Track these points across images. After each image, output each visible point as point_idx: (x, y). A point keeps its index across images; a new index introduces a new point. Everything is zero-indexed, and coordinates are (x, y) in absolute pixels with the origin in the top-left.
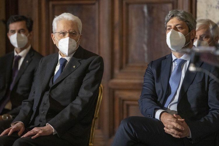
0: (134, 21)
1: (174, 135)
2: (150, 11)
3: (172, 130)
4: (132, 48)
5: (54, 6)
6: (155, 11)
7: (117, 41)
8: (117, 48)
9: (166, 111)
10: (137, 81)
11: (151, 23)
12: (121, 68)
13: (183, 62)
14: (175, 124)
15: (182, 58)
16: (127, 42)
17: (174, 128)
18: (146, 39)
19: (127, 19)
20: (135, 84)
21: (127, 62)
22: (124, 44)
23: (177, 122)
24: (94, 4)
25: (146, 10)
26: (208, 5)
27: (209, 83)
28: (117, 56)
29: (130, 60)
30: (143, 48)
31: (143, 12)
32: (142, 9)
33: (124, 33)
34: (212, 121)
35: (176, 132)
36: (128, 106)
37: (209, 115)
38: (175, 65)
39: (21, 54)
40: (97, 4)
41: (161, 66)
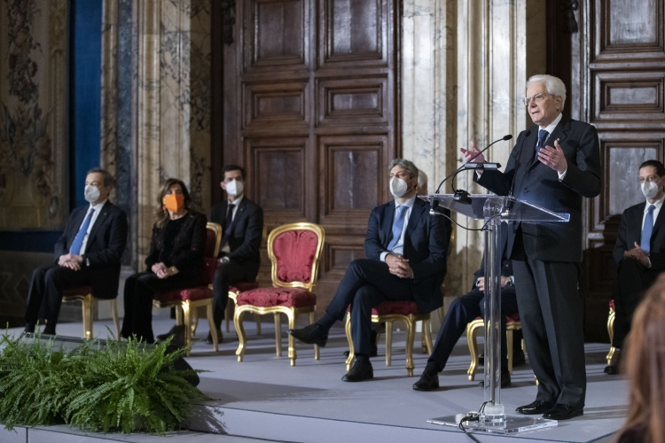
0: (339, 167)
1: (398, 275)
2: (355, 158)
3: (398, 270)
4: (338, 194)
5: (259, 153)
6: (360, 158)
7: (322, 187)
8: (323, 194)
9: (390, 253)
10: (343, 226)
11: (357, 169)
12: (327, 213)
13: (405, 209)
14: (401, 264)
15: (405, 204)
16: (333, 187)
17: (400, 267)
18: (351, 186)
19: (333, 166)
20: (340, 229)
21: (333, 208)
22: (330, 190)
23: (402, 262)
24: (299, 151)
25: (351, 156)
26: (414, 153)
27: (430, 228)
28: (323, 202)
29: (336, 206)
30: (348, 193)
31: (349, 159)
32: (348, 155)
33: (330, 179)
34: (432, 262)
35: (401, 272)
36: (334, 250)
37: (430, 258)
38: (398, 212)
39: (235, 202)
40: (302, 151)
41: (384, 212)
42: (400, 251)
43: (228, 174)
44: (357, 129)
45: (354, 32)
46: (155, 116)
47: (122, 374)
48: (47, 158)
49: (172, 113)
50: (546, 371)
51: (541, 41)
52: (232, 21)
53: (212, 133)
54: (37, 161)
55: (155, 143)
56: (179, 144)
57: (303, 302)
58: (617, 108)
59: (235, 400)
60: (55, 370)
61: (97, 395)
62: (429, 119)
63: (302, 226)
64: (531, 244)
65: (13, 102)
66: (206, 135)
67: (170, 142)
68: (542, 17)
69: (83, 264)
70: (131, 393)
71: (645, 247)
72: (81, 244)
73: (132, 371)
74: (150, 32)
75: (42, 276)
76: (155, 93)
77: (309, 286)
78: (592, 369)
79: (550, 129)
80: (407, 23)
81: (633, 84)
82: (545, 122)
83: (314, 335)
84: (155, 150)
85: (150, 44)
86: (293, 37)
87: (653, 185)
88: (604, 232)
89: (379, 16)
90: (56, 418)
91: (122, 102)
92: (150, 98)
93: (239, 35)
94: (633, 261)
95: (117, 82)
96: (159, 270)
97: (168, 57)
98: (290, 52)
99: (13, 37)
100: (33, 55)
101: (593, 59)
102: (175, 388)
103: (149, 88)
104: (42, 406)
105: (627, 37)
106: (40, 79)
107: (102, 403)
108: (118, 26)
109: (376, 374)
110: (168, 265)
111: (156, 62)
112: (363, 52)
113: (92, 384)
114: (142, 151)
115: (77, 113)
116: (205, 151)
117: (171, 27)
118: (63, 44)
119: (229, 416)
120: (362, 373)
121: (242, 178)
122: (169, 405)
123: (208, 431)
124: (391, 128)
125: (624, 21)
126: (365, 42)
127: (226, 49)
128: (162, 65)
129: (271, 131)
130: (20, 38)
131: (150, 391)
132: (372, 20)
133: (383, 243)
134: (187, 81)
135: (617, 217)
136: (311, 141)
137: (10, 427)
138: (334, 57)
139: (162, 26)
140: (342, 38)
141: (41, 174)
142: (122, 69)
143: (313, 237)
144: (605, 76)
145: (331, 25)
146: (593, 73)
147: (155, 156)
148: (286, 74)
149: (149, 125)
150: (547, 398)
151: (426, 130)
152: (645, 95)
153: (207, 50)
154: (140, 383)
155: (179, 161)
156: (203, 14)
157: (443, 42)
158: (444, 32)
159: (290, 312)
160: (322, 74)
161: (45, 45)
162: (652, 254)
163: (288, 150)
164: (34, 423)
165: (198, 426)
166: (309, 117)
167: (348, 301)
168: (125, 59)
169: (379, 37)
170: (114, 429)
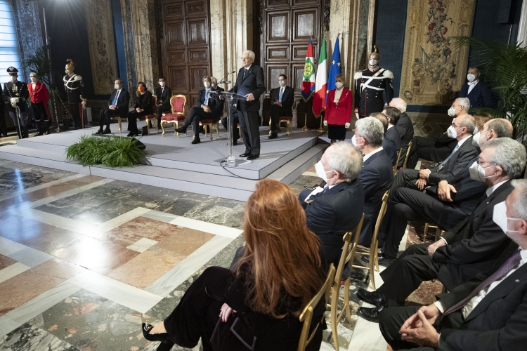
0: (195, 75)
4: (195, 83)
5: (173, 71)
7: (191, 81)
8: (191, 83)
9: (204, 105)
11: (200, 76)
14: (207, 108)
15: (208, 90)
16: (194, 81)
18: (199, 80)
19: (193, 75)
24: (184, 70)
25: (198, 72)
28: (191, 85)
33: (193, 79)
35: (207, 111)
38: (206, 93)
39: (163, 88)
41: (203, 92)
42: (207, 104)
43: (160, 80)
44: (200, 64)
45: (198, 34)
46: (141, 60)
47: (119, 148)
48: (111, 73)
49: (146, 59)
50: (248, 143)
51: (251, 37)
52: (162, 31)
53: (159, 65)
54: (109, 74)
55: (142, 69)
56: (149, 69)
57: (180, 119)
58: (273, 57)
59: (156, 153)
60: (98, 147)
61: (110, 156)
62: (219, 61)
63: (180, 96)
64: (243, 106)
65: (100, 56)
66: (157, 66)
67: (146, 68)
68: (252, 29)
69: (116, 108)
70: (121, 155)
71: (280, 101)
72: (116, 102)
73: (122, 147)
74: (137, 35)
75: (103, 112)
76: (141, 53)
77: (182, 114)
78: (262, 137)
79: (248, 68)
80: (212, 32)
81: (278, 50)
82: (247, 66)
83: (182, 130)
84: (142, 71)
85: (138, 38)
86: (181, 36)
87: (283, 82)
88: (270, 94)
89: (204, 29)
90: (99, 163)
91: (131, 56)
92: (139, 55)
93: (165, 35)
94: (276, 105)
95: (129, 50)
96: (138, 110)
97: (144, 43)
98: (179, 40)
99: (97, 36)
100: (104, 42)
101: (266, 42)
102: (136, 152)
103: (139, 52)
104: (95, 159)
105: (277, 35)
106: (107, 49)
107: (112, 158)
108: (128, 32)
109: (201, 140)
110: (141, 108)
111: (140, 45)
112: (200, 40)
113: (109, 152)
114: (139, 71)
115: (119, 59)
116: (157, 70)
117: (144, 33)
118: (112, 38)
119: (152, 160)
120: (197, 141)
121: (164, 80)
122: (133, 157)
123: (146, 165)
124: (209, 64)
125: (276, 30)
126: (201, 37)
127: (161, 40)
128: (142, 45)
129: (175, 64)
130: (99, 36)
131: (128, 154)
132: (202, 31)
133: (202, 102)
134: (150, 50)
135: (274, 89)
136: (187, 67)
137: (84, 166)
138: (192, 42)
139: (141, 33)
140: (194, 36)
141: (110, 78)
142: (131, 46)
143: (183, 99)
144: (270, 48)
145: (191, 33)
146: (267, 46)
147: (142, 72)
148: (179, 47)
149: (140, 63)
150: (248, 152)
151: (219, 64)
152: (281, 53)
153: (155, 40)
154: (124, 151)
155: (149, 73)
156: (153, 29)
157: (222, 37)
158: (223, 35)
159: (176, 122)
160: (189, 47)
161: (107, 39)
162: (282, 103)
163: (180, 70)
164: (92, 164)
165: (144, 163)
166: (186, 60)
167: (192, 120)
168: (131, 43)
169: (205, 36)
170: (115, 166)
